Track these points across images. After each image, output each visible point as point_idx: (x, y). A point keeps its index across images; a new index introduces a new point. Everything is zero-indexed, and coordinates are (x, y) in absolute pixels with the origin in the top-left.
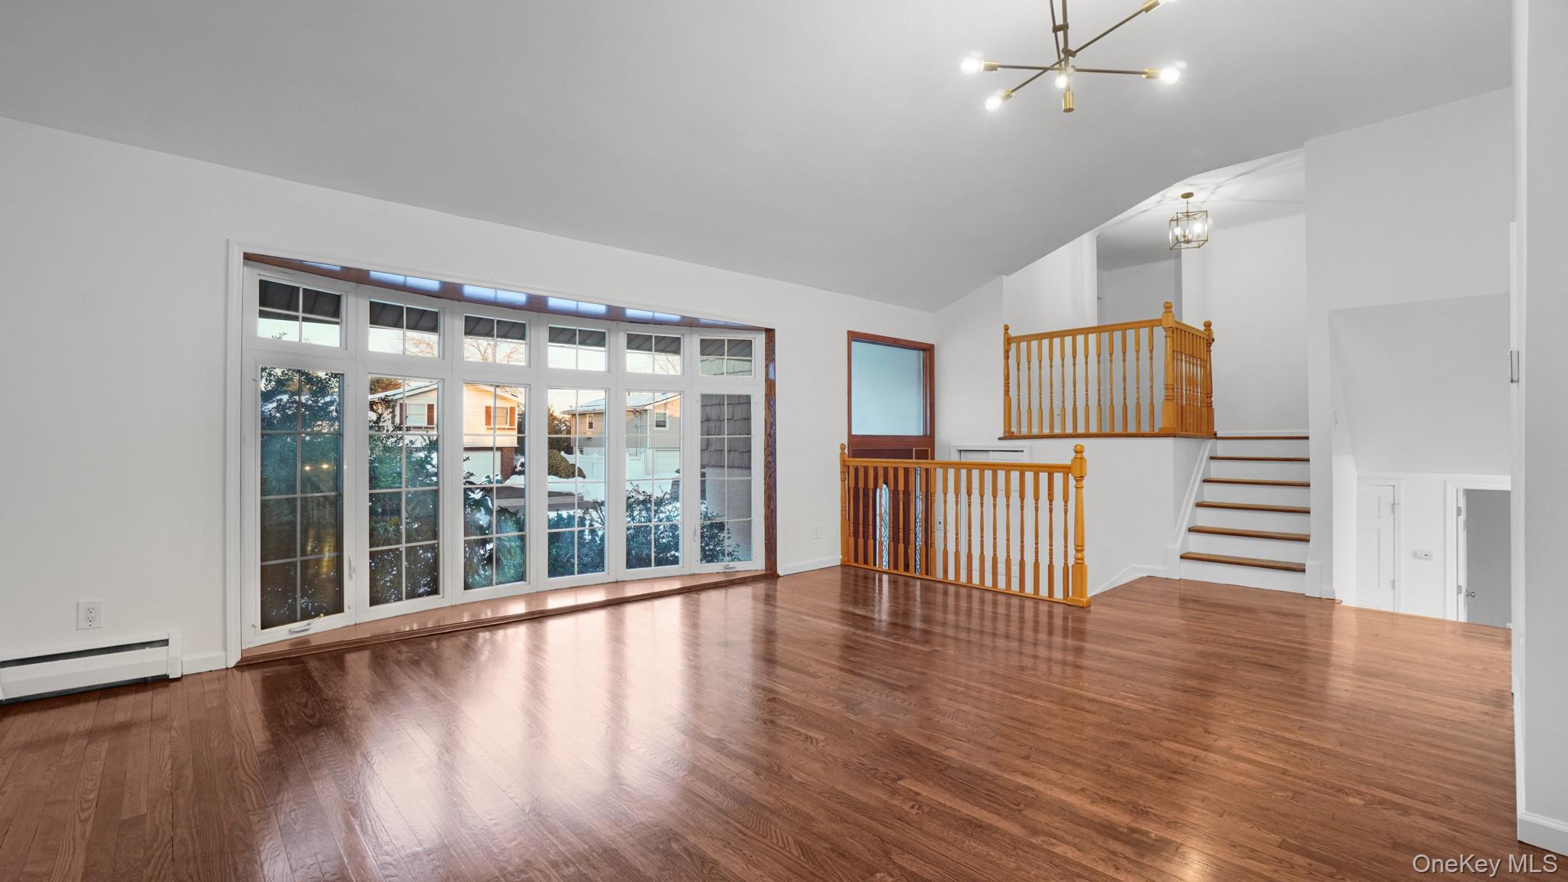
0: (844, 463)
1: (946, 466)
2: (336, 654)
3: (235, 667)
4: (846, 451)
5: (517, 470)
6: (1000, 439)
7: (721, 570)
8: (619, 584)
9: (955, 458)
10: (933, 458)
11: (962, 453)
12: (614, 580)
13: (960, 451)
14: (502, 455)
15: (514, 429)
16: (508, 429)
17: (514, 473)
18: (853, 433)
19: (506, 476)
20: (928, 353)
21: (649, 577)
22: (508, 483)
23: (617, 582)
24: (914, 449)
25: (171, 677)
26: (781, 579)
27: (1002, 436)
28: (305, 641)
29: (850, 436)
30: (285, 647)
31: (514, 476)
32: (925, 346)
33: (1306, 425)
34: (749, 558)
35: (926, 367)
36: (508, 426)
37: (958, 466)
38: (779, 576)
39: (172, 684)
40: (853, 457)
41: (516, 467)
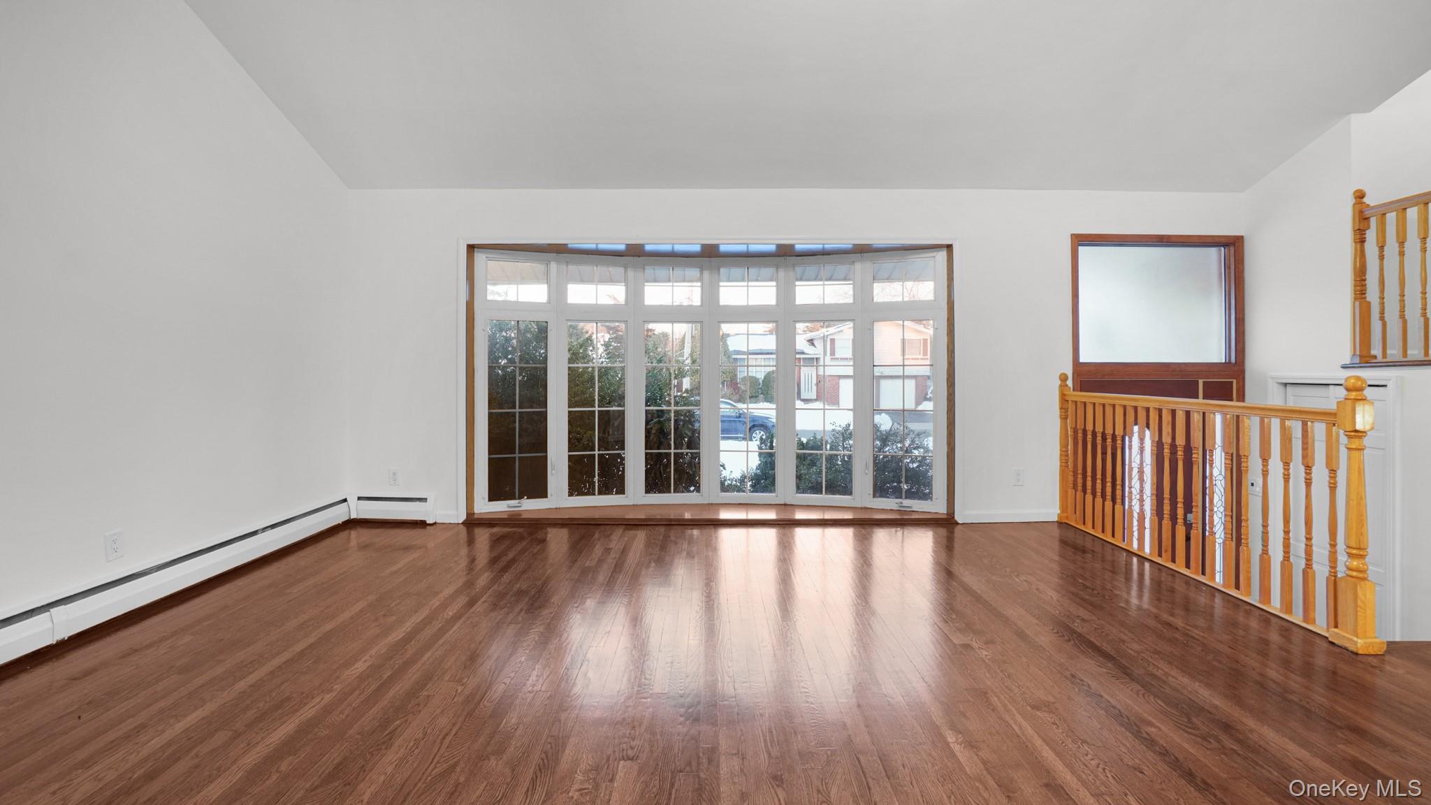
0: (1064, 399)
1: (1266, 412)
2: (536, 527)
3: (462, 523)
4: (1070, 383)
5: (928, 397)
6: (1344, 367)
7: (895, 507)
8: (787, 507)
9: (1275, 399)
10: (1241, 397)
11: (1289, 388)
12: (783, 503)
13: (1285, 385)
14: (916, 382)
15: (927, 359)
16: (922, 359)
17: (926, 399)
18: (1083, 359)
19: (918, 403)
20: (1232, 249)
21: (817, 504)
22: (920, 408)
23: (785, 505)
24: (1201, 382)
25: (428, 522)
26: (959, 526)
27: (1347, 361)
28: (519, 514)
29: (1076, 362)
30: (505, 516)
31: (925, 402)
32: (1223, 240)
34: (927, 497)
35: (1229, 268)
36: (921, 356)
37: (1286, 413)
38: (958, 524)
39: (428, 527)
40: (1081, 390)
41: (927, 394)
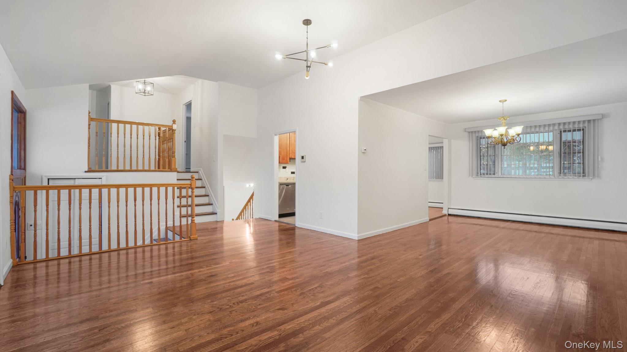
13: (49, 179)
27: (87, 170)
33: (190, 166)
